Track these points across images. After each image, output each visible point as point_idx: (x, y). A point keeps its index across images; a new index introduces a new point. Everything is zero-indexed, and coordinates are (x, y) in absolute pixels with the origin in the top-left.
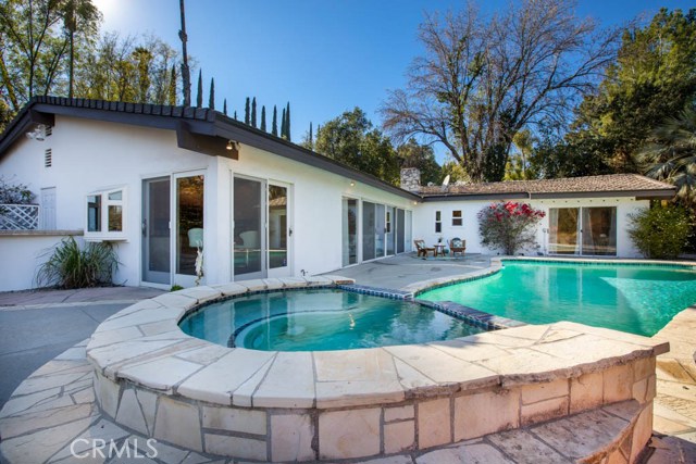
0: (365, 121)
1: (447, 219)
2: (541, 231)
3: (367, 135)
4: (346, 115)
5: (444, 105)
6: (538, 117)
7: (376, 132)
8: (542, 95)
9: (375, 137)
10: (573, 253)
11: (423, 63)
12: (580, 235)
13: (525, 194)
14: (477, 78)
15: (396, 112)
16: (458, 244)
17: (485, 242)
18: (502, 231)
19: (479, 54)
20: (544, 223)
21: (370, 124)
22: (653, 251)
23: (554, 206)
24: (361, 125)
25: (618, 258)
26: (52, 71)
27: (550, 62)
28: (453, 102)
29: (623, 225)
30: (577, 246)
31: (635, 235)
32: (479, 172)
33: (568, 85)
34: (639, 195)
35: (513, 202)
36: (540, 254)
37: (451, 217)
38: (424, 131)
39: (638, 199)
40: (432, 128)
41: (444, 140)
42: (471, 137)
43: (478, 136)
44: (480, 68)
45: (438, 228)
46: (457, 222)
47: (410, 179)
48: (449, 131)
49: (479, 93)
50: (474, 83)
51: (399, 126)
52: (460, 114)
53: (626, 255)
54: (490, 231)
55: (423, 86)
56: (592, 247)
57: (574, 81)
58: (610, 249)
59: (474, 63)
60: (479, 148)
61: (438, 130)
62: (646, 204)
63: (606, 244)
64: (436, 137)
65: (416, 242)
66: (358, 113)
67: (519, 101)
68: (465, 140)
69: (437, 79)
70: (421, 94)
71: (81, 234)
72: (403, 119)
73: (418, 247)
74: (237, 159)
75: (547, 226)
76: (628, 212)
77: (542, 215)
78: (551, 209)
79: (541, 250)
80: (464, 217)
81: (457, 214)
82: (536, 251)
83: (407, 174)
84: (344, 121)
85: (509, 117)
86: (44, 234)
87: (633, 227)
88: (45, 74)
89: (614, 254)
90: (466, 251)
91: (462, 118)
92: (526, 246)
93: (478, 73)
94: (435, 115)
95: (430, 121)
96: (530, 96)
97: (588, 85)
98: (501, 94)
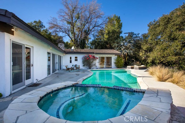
0: (43, 25)
1: (73, 59)
2: (97, 62)
3: (43, 30)
4: (35, 22)
5: (69, 25)
6: (93, 33)
7: (46, 30)
8: (93, 28)
9: (46, 31)
10: (103, 68)
11: (63, 11)
12: (105, 63)
13: (94, 53)
14: (78, 20)
15: (54, 24)
16: (78, 67)
17: (84, 66)
18: (88, 63)
19: (79, 13)
20: (98, 60)
21: (45, 27)
22: (118, 67)
23: (99, 56)
24: (41, 26)
25: (112, 69)
27: (95, 20)
28: (71, 25)
29: (113, 61)
30: (104, 66)
31: (115, 63)
32: (79, 46)
33: (99, 27)
34: (116, 54)
35: (91, 55)
36: (97, 68)
37: (74, 59)
38: (63, 32)
39: (115, 55)
40: (65, 31)
41: (69, 35)
42: (76, 36)
43: (78, 36)
44: (79, 17)
45: (71, 62)
46: (76, 60)
47: (62, 47)
48: (70, 33)
49: (78, 24)
50: (77, 21)
51: (54, 29)
52: (73, 29)
53: (114, 68)
54: (85, 62)
55: (63, 18)
56: (107, 66)
57: (100, 26)
58: (110, 66)
59: (77, 15)
60: (78, 39)
61: (67, 32)
62: (117, 56)
63: (110, 65)
64: (66, 34)
65: (66, 66)
66: (40, 22)
67: (89, 28)
68: (75, 36)
69: (67, 17)
70: (62, 20)
72: (56, 27)
73: (67, 68)
74: (13, 35)
75: (98, 61)
76: (114, 58)
77: (98, 58)
78: (99, 57)
79: (97, 67)
80: (78, 59)
81: (76, 58)
82: (96, 68)
83: (60, 45)
84: (34, 24)
85: (86, 32)
87: (115, 61)
89: (111, 67)
90: (80, 68)
91: (74, 30)
92: (94, 66)
93: (78, 18)
94: (66, 28)
95: (65, 29)
96: (91, 27)
97: (103, 27)
98: (84, 25)
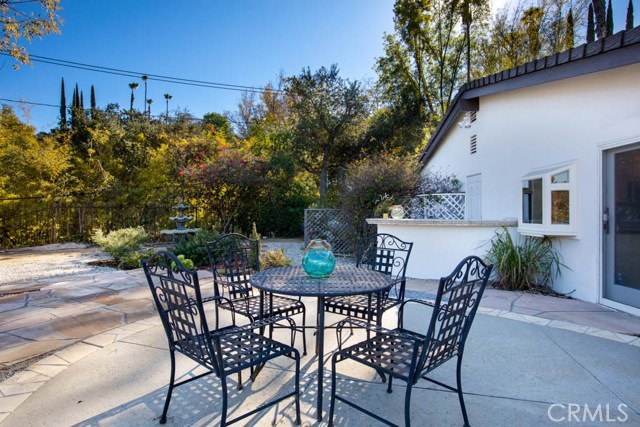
26: (455, 69)
71: (515, 225)
86: (472, 225)
88: (450, 73)
